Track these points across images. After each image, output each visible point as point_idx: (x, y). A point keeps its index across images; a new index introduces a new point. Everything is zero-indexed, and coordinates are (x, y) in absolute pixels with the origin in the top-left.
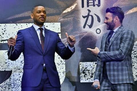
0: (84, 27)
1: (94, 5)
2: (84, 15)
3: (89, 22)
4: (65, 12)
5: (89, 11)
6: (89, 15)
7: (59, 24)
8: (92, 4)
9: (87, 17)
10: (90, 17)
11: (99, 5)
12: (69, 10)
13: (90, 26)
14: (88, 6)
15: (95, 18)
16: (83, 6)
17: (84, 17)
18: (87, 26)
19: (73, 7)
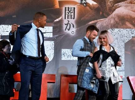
0: (65, 30)
1: (71, 18)
2: (66, 23)
3: (68, 27)
4: (55, 21)
5: (69, 21)
6: (68, 23)
7: (52, 27)
8: (70, 17)
9: (67, 24)
10: (69, 25)
11: (74, 18)
12: (57, 20)
13: (69, 30)
14: (68, 19)
15: (72, 25)
16: (65, 18)
17: (66, 24)
18: (67, 30)
19: (60, 18)
